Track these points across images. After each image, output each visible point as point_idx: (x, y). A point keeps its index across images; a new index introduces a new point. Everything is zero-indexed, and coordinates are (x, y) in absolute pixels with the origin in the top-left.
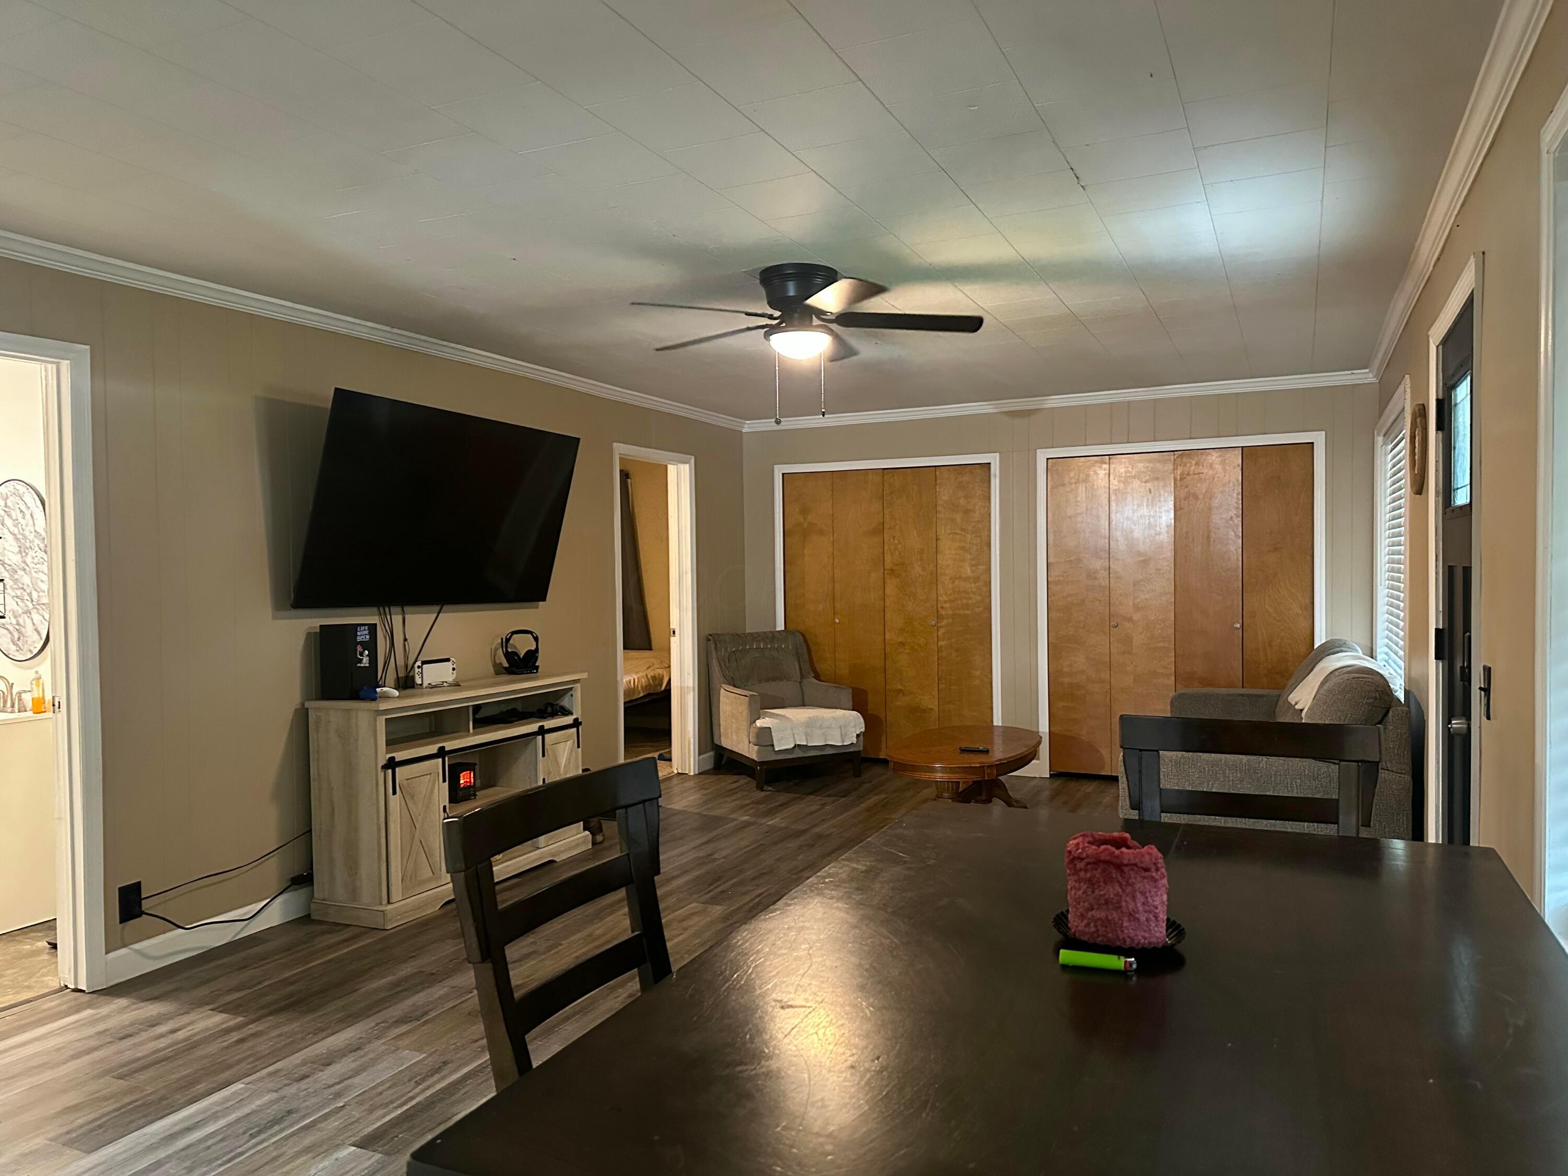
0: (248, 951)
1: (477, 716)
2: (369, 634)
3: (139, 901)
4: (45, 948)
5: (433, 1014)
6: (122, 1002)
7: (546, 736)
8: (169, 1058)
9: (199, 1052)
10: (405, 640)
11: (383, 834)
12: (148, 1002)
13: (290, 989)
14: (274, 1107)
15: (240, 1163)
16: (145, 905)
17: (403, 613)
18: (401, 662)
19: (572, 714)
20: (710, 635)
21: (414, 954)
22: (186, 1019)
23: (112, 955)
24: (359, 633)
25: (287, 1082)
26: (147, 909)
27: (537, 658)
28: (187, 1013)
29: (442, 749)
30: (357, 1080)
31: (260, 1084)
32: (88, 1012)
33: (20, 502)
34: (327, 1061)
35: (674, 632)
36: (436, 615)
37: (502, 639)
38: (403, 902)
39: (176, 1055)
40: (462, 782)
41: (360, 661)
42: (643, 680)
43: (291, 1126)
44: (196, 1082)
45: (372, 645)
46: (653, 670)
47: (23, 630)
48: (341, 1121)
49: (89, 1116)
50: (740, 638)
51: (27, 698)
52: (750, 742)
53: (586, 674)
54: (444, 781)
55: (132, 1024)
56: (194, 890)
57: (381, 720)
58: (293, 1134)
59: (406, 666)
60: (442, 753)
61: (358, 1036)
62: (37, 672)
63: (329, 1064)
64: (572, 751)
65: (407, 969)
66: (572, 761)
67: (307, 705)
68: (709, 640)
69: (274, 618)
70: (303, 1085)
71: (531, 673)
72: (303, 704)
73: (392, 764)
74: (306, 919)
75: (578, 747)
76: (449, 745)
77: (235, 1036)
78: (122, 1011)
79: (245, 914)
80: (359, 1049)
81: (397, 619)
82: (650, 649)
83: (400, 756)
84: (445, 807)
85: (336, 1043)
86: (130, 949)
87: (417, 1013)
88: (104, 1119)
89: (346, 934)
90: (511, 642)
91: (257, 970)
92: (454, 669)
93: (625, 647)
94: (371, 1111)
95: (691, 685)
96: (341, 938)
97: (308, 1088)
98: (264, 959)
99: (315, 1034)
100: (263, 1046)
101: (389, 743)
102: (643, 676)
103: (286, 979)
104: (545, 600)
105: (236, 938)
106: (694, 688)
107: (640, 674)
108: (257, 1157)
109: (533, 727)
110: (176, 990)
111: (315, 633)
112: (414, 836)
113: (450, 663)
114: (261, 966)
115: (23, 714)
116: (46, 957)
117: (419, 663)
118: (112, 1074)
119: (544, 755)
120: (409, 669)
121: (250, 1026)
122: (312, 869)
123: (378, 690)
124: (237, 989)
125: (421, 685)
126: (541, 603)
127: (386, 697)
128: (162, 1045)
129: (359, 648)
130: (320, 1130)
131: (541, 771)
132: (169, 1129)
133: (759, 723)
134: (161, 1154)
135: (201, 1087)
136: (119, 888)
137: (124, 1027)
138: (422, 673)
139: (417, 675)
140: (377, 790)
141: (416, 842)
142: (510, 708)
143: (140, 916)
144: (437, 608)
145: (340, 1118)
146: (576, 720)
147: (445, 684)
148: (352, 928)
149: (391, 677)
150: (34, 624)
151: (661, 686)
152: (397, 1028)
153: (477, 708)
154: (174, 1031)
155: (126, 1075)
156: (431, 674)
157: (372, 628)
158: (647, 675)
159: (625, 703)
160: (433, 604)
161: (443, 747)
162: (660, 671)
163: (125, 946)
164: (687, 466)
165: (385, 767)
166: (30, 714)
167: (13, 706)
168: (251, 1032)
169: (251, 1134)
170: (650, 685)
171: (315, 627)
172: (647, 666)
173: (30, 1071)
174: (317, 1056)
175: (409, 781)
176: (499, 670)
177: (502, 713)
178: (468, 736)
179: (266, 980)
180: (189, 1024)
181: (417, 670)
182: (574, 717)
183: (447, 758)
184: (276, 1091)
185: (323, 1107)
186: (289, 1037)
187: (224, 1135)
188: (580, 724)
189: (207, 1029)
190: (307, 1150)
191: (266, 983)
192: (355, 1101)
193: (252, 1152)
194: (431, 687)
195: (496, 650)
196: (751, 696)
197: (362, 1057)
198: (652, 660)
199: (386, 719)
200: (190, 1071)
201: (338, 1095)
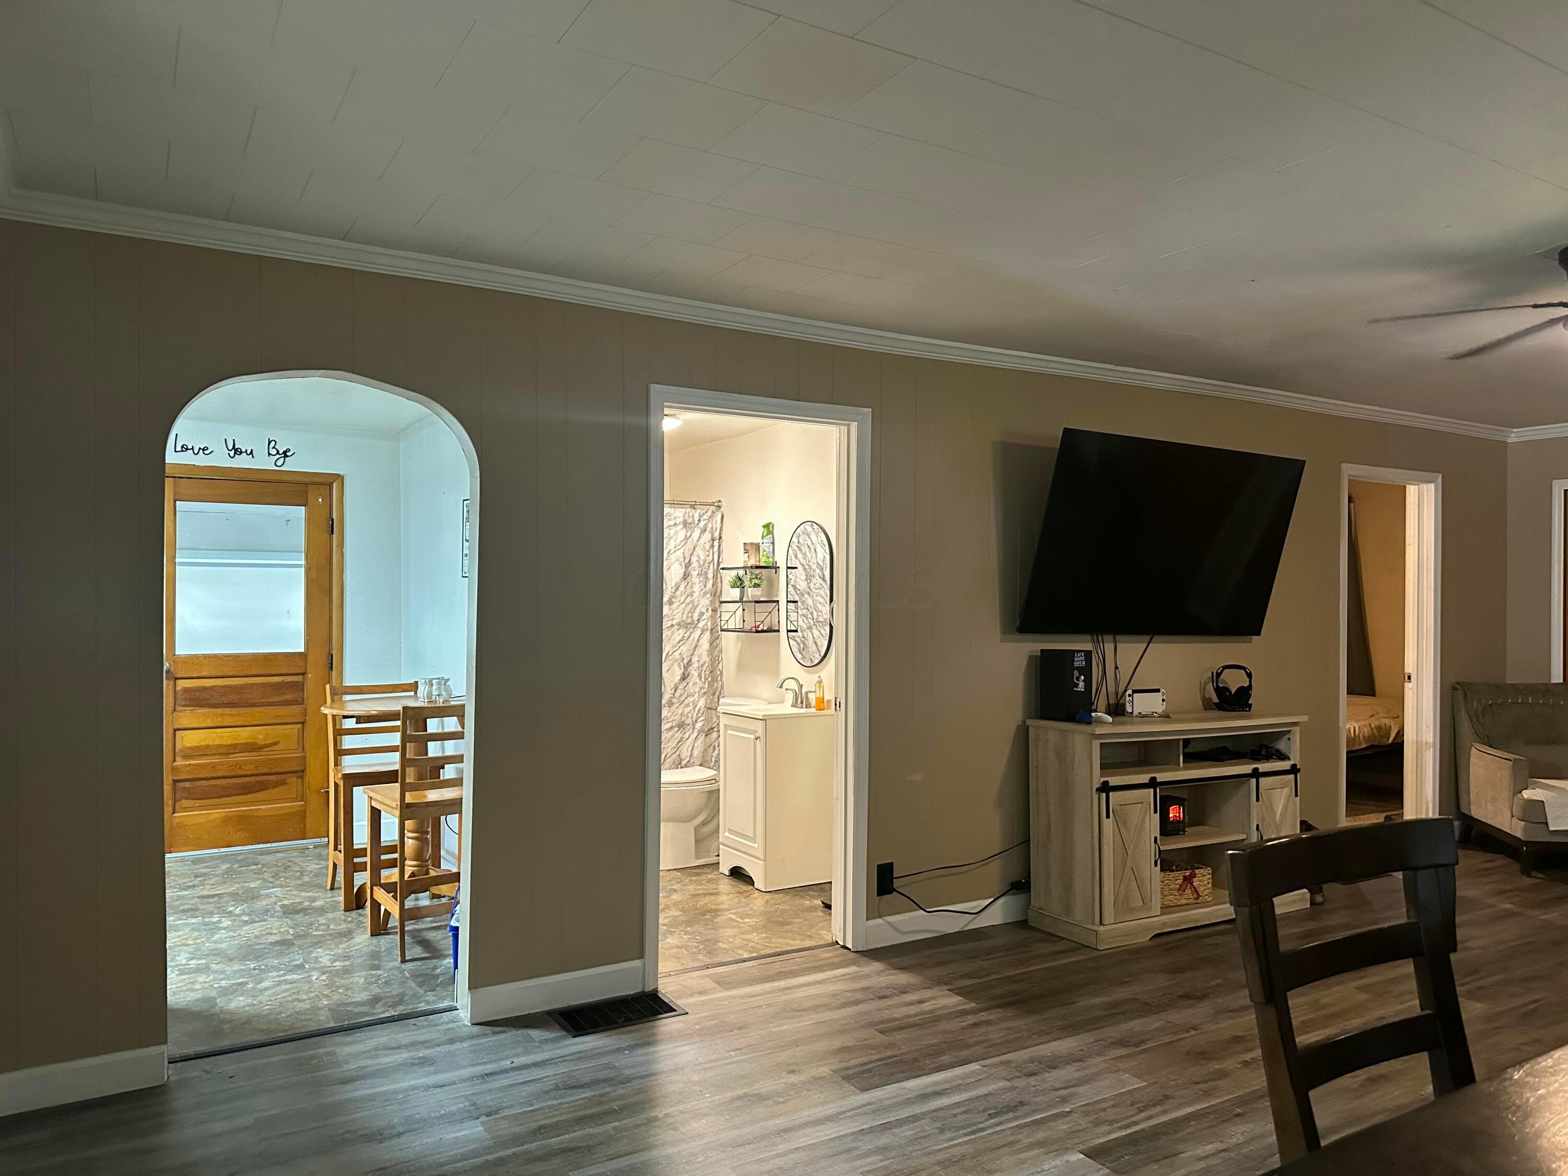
0: (976, 943)
1: (1188, 750)
2: (1085, 660)
3: (892, 878)
4: (820, 906)
5: (1150, 1044)
6: (877, 966)
7: (1261, 780)
8: (918, 1025)
9: (943, 1026)
10: (1117, 668)
11: (1097, 855)
12: (900, 971)
13: (1014, 987)
14: (1008, 1094)
15: (982, 1137)
16: (896, 883)
17: (1115, 642)
18: (1111, 689)
19: (1289, 759)
20: (1458, 684)
21: (1127, 980)
22: (928, 994)
23: (872, 922)
24: (1076, 659)
25: (1017, 1074)
26: (898, 888)
27: (1250, 696)
28: (930, 988)
29: (1153, 779)
30: (1081, 1090)
31: (994, 1070)
32: (853, 969)
33: (808, 539)
34: (1053, 1064)
35: (1409, 678)
36: (1145, 645)
37: (1213, 673)
38: (1115, 926)
39: (925, 1024)
40: (1171, 815)
41: (1077, 685)
42: (1366, 730)
43: (1024, 1116)
44: (941, 1053)
45: (1087, 671)
46: (1378, 719)
47: (806, 642)
48: (1069, 1125)
49: (862, 1059)
50: (1500, 689)
51: (812, 697)
52: (1513, 816)
53: (1307, 717)
54: (1155, 812)
55: (887, 988)
56: (934, 878)
57: (1096, 744)
58: (1026, 1125)
59: (1117, 694)
60: (1153, 783)
61: (1080, 1048)
62: (819, 677)
63: (1055, 1068)
64: (1288, 800)
65: (1121, 993)
66: (1289, 809)
67: (1028, 722)
68: (1455, 689)
69: (1002, 641)
70: (1032, 1081)
71: (1243, 711)
72: (1024, 722)
73: (1105, 788)
74: (1023, 924)
75: (1296, 796)
76: (1161, 777)
77: (970, 1019)
78: (879, 973)
79: (973, 908)
80: (1081, 1060)
81: (1109, 647)
82: (1374, 695)
83: (1114, 781)
84: (1156, 838)
85: (1059, 1049)
86: (885, 920)
87: (1135, 1039)
88: (873, 1065)
89: (1061, 946)
90: (1222, 677)
91: (986, 962)
92: (1163, 700)
93: (1350, 692)
94: (1097, 1124)
95: (1431, 740)
96: (1055, 949)
97: (1037, 1085)
98: (990, 954)
99: (1040, 1036)
100: (995, 1034)
101: (1103, 767)
102: (1365, 725)
103: (1009, 977)
104: (1259, 634)
105: (966, 929)
106: (1434, 743)
107: (1362, 723)
108: (994, 1137)
109: (1247, 769)
110: (921, 965)
111: (1036, 656)
112: (1126, 862)
113: (1160, 694)
114: (989, 959)
115: (809, 710)
116: (820, 914)
117: (1129, 692)
118: (876, 1028)
119: (1258, 800)
120: (1120, 696)
121: (982, 1014)
122: (1029, 877)
123: (1093, 714)
124: (969, 976)
125: (1132, 713)
126: (1255, 638)
127: (1100, 722)
128: (913, 1012)
129: (1076, 673)
130: (1050, 1128)
131: (1255, 815)
132: (922, 1089)
133: (1527, 794)
134: (917, 1109)
135: (945, 1059)
136: (878, 866)
137: (881, 988)
138: (1132, 702)
139: (1127, 703)
140: (1092, 812)
141: (1128, 870)
142: (1220, 746)
143: (891, 892)
144: (1148, 638)
145: (1068, 1123)
146: (1294, 766)
147: (1155, 715)
148: (1065, 941)
149: (1102, 702)
150: (814, 638)
151: (1388, 738)
152: (1115, 1049)
153: (1187, 742)
154: (921, 1002)
155: (887, 1032)
156: (1141, 704)
157: (1088, 654)
158: (1370, 725)
159: (1348, 753)
160: (1144, 634)
161: (1155, 778)
162: (1387, 721)
163: (880, 917)
164: (1432, 486)
165: (1099, 790)
166: (813, 710)
167: (802, 703)
168: (984, 1019)
169: (990, 1114)
170: (1374, 735)
171: (1037, 651)
172: (1370, 714)
173: (815, 1008)
174: (1042, 1057)
175: (1123, 807)
176: (1208, 705)
177: (1211, 750)
178: (1179, 770)
179: (993, 973)
180: (933, 998)
181: (1128, 698)
182: (1292, 762)
183: (1158, 789)
184: (1008, 1080)
185: (1053, 1106)
186: (1018, 1032)
187: (969, 1107)
188: (1299, 770)
189: (946, 1007)
190: (1040, 1144)
191: (993, 977)
192: (1081, 1109)
193: (990, 1131)
194: (1141, 716)
195: (1205, 684)
196: (1515, 760)
197: (1084, 1069)
198: (1375, 707)
199: (1101, 744)
200: (935, 1041)
201: (1064, 1100)
